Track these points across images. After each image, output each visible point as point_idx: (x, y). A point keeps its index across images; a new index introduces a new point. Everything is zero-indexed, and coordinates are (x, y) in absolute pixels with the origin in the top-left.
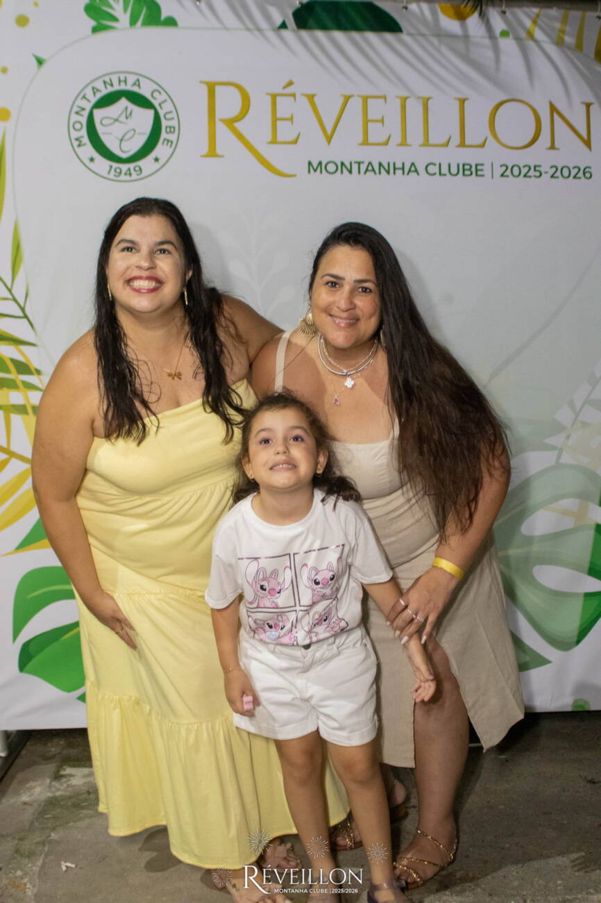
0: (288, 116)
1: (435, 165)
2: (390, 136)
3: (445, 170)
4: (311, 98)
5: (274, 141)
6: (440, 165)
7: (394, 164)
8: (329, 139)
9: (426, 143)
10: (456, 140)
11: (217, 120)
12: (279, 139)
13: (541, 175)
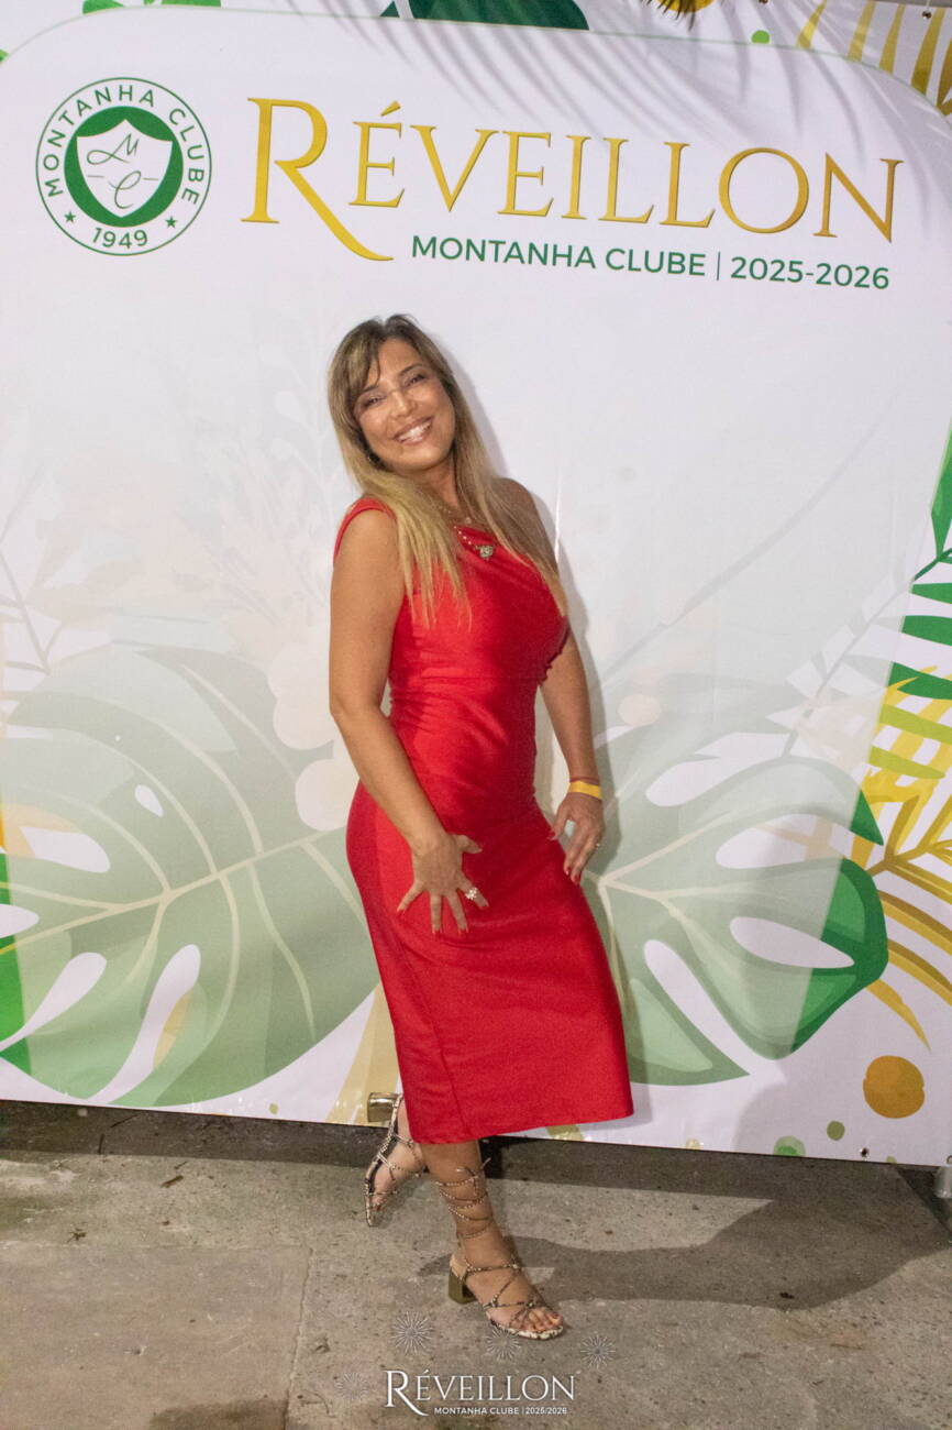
0: (387, 160)
1: (623, 252)
2: (552, 201)
3: (638, 262)
5: (361, 201)
6: (631, 252)
7: (555, 247)
8: (451, 202)
9: (611, 216)
10: (661, 213)
12: (369, 199)
13: (800, 277)
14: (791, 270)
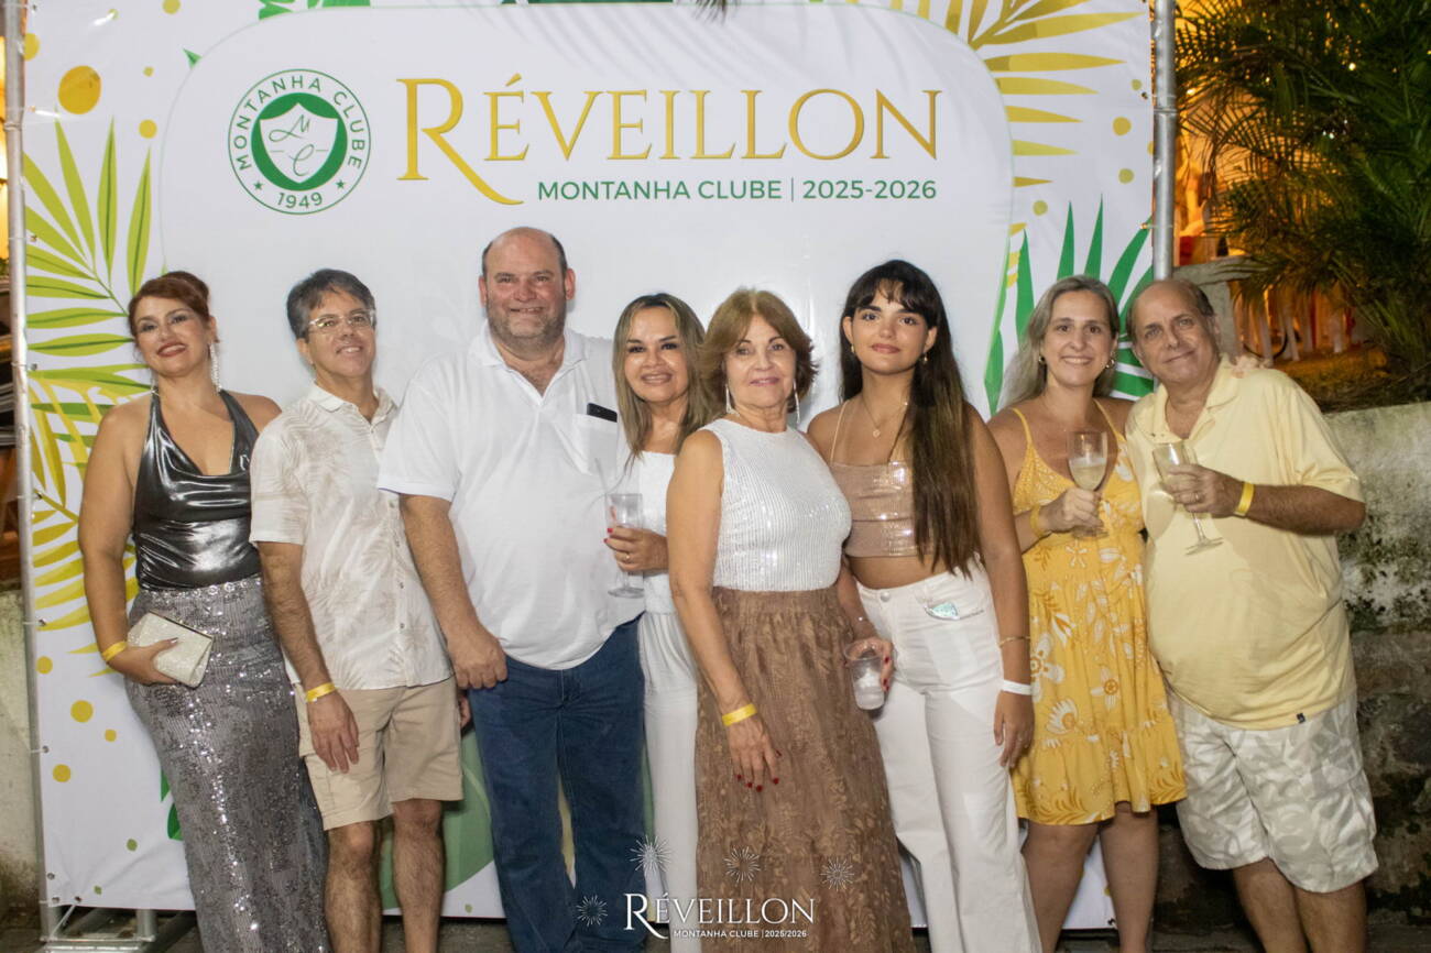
0: (513, 122)
1: (712, 184)
2: (651, 146)
3: (726, 191)
4: (544, 97)
5: (494, 157)
6: (719, 183)
7: (656, 184)
8: (568, 153)
9: (701, 155)
10: (742, 149)
11: (419, 131)
12: (500, 154)
13: (862, 193)
14: (854, 188)
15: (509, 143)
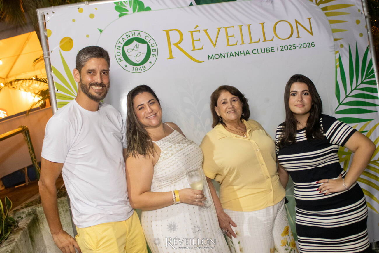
0: (198, 39)
1: (256, 50)
2: (237, 41)
3: (260, 51)
4: (206, 31)
5: (194, 49)
6: (257, 49)
7: (240, 52)
8: (215, 46)
9: (251, 42)
10: (262, 39)
11: (171, 44)
12: (196, 48)
13: (296, 48)
14: (293, 47)
15: (198, 45)
